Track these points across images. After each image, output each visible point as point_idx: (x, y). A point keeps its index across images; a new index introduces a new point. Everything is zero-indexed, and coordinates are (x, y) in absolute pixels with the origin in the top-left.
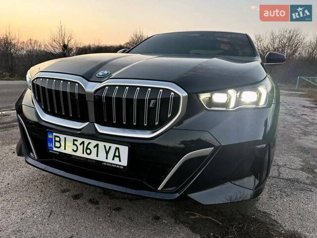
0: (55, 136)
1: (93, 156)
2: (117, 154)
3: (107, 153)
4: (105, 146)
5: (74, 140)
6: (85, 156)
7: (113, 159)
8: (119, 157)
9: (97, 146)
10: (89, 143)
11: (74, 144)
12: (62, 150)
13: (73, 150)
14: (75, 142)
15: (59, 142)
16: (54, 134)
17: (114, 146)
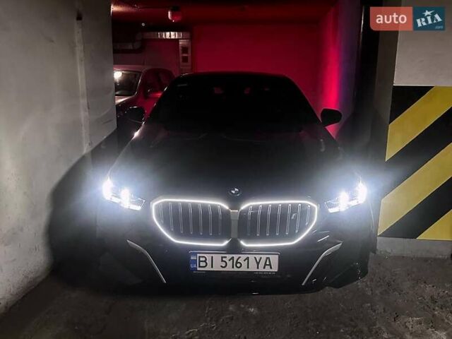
0: (200, 257)
1: (244, 268)
2: (268, 263)
3: (258, 263)
4: (255, 258)
5: (222, 257)
6: (236, 269)
7: (264, 268)
8: (270, 265)
9: (248, 258)
10: (240, 257)
11: (222, 261)
12: (208, 268)
13: (222, 266)
14: (224, 259)
15: (205, 261)
16: (198, 255)
17: (264, 257)
